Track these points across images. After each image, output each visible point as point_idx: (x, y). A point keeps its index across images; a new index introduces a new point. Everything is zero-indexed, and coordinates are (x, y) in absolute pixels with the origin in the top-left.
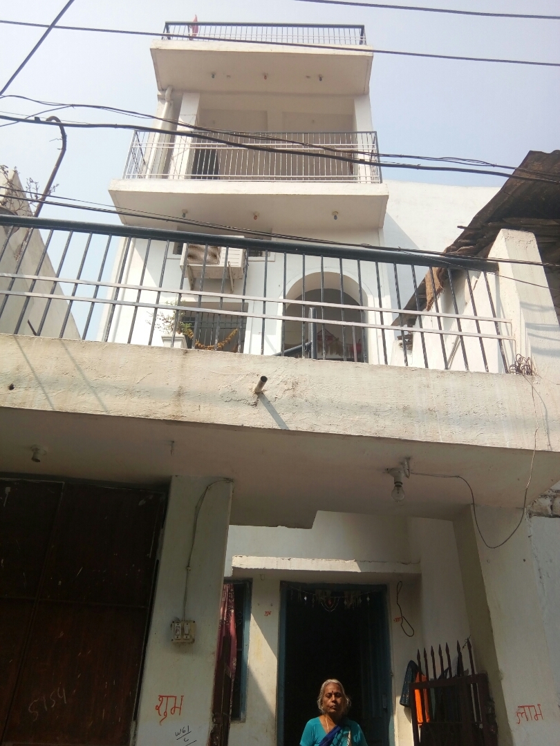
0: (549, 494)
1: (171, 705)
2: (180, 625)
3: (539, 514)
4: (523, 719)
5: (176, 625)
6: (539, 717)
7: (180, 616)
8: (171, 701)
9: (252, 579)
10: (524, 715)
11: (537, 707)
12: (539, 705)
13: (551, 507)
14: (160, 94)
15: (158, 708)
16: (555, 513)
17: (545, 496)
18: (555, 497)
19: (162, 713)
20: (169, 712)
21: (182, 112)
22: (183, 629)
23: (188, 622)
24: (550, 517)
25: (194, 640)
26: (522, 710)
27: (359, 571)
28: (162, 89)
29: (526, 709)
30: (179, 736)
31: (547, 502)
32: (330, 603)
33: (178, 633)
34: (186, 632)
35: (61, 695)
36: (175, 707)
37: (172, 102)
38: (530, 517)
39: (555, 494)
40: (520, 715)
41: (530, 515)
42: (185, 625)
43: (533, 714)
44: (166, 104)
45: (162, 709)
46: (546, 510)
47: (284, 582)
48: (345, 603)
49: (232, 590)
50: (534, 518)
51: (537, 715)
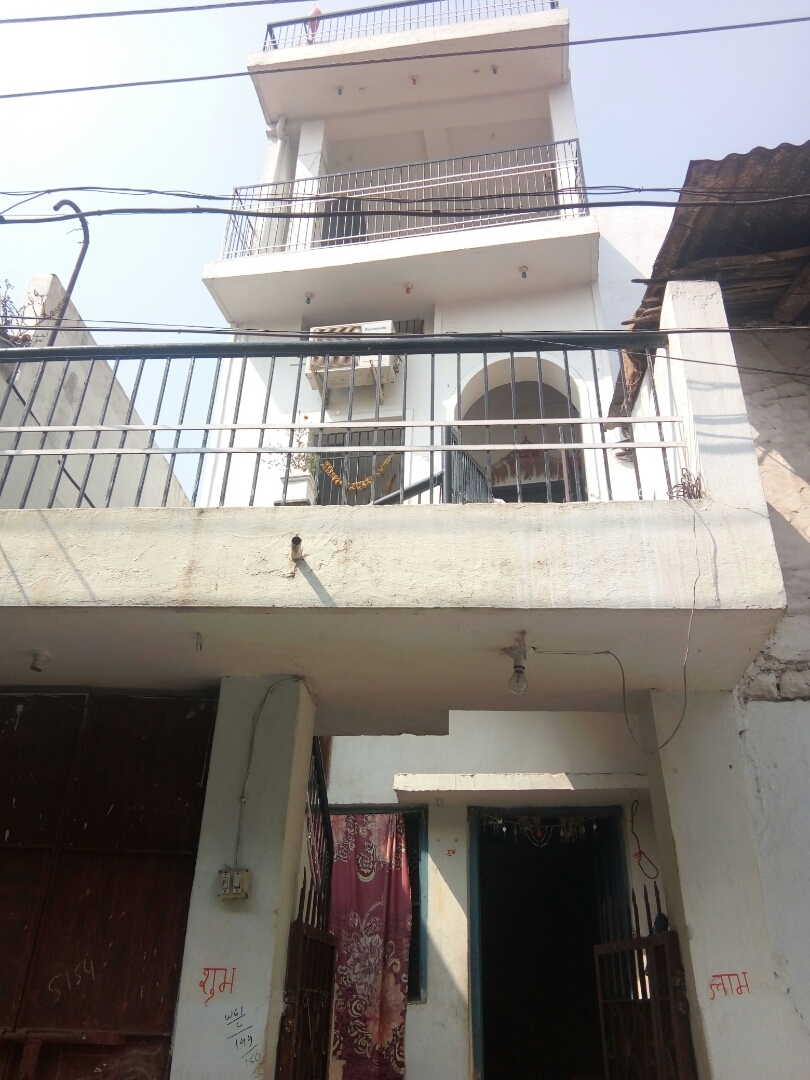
0: (775, 667)
1: (220, 980)
2: (228, 875)
3: (761, 698)
4: (720, 993)
5: (223, 875)
6: (744, 989)
7: (231, 863)
8: (220, 974)
9: (427, 805)
10: (721, 987)
11: (741, 976)
12: (744, 973)
13: (778, 687)
14: (269, 129)
15: (202, 984)
16: (783, 695)
17: (768, 671)
18: (783, 671)
19: (208, 990)
20: (216, 989)
21: (301, 152)
22: (232, 880)
23: (238, 870)
24: (777, 700)
25: (247, 896)
26: (718, 981)
27: (572, 789)
28: (272, 122)
29: (725, 978)
30: (230, 1020)
31: (770, 680)
32: (539, 834)
33: (225, 886)
34: (236, 884)
35: (89, 968)
36: (225, 983)
37: (287, 138)
38: (745, 703)
39: (782, 666)
40: (714, 987)
41: (746, 699)
42: (235, 874)
43: (735, 985)
44: (279, 142)
45: (208, 987)
46: (770, 692)
47: (474, 807)
48: (562, 833)
49: (401, 822)
50: (751, 704)
51: (740, 987)
